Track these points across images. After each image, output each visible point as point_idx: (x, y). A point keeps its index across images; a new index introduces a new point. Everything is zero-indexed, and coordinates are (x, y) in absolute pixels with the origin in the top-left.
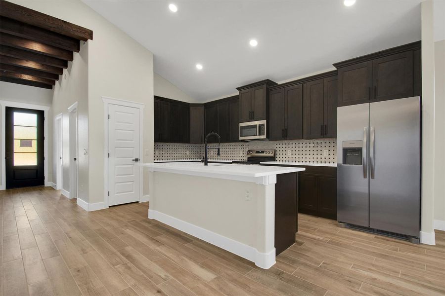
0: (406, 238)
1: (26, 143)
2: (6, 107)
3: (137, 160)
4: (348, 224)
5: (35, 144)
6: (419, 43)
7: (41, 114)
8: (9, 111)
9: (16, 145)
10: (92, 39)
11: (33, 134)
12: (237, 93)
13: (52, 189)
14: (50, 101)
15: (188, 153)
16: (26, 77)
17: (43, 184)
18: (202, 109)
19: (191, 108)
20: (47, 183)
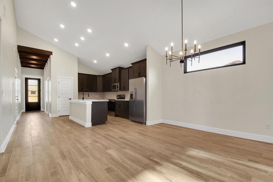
0: (142, 123)
1: (33, 92)
2: (25, 78)
3: (70, 99)
4: (132, 121)
5: (37, 93)
6: (146, 59)
7: (39, 80)
8: (27, 79)
9: (29, 93)
10: (52, 55)
11: (36, 89)
12: (111, 71)
13: (43, 111)
14: (43, 74)
15: (97, 96)
16: (33, 66)
17: (40, 110)
18: (102, 77)
19: (97, 77)
20: (42, 109)
